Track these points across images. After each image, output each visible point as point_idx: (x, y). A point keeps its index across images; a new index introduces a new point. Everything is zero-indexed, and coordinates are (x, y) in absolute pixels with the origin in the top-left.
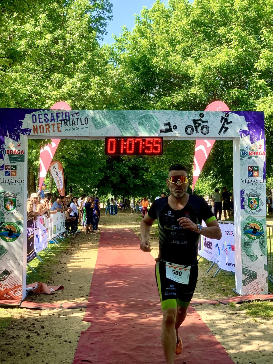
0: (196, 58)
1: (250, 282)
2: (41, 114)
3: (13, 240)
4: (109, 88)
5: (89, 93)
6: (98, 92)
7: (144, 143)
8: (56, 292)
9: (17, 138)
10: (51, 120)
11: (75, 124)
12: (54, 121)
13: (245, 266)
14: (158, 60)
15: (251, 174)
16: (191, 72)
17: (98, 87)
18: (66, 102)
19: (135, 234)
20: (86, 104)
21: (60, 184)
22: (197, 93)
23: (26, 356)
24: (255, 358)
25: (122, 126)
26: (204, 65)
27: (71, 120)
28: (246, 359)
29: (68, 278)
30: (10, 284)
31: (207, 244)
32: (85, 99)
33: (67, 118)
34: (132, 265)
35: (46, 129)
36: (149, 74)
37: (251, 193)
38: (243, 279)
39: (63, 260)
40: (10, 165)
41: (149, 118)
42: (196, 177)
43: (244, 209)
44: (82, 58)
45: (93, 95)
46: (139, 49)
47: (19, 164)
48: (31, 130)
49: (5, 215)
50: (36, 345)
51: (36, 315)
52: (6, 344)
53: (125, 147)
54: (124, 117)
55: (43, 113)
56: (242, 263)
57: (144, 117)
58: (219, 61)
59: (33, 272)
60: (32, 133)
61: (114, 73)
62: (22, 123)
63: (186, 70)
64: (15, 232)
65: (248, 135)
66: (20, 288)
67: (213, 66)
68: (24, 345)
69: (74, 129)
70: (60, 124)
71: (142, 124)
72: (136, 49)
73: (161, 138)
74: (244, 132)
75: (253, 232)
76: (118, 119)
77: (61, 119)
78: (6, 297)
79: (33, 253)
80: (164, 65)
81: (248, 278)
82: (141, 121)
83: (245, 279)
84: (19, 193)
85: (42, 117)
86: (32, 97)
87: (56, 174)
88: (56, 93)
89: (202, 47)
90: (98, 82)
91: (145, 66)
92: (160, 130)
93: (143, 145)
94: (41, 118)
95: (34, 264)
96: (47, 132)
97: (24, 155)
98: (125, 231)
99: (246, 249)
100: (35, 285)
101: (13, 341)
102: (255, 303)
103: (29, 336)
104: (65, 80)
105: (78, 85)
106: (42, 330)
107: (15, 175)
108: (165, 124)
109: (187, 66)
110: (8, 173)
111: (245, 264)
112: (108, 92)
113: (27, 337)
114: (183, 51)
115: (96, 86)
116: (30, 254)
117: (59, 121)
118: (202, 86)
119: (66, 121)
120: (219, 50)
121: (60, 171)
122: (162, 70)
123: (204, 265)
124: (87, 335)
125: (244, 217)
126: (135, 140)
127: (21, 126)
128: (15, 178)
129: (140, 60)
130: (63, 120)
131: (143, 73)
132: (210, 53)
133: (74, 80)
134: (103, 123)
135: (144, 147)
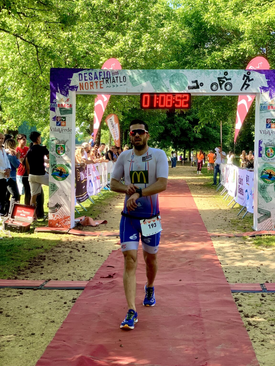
0: (248, 13)
1: (264, 220)
2: (87, 73)
3: (63, 180)
4: (159, 45)
5: (140, 50)
6: (149, 49)
7: (174, 99)
8: (101, 225)
9: (66, 94)
10: (95, 78)
11: (114, 82)
12: (97, 79)
13: (261, 207)
14: (209, 16)
15: (269, 126)
16: (241, 28)
17: (148, 44)
18: (118, 59)
19: (187, 184)
20: (137, 61)
21: (116, 135)
22: (246, 48)
23: (66, 263)
24: (241, 270)
25: (155, 84)
26: (253, 21)
27: (112, 78)
28: (234, 270)
29: (112, 216)
30: (61, 215)
31: (240, 191)
32: (137, 55)
33: (108, 77)
34: (172, 209)
35: (91, 86)
36: (202, 29)
37: (269, 143)
38: (258, 218)
39: (113, 203)
40: (60, 117)
41: (179, 77)
42: (238, 129)
43: (261, 157)
44: (135, 17)
45: (143, 52)
46: (194, 5)
47: (67, 116)
48: (77, 87)
49: (56, 158)
50: (75, 257)
51: (80, 239)
52: (53, 256)
53: (157, 102)
54: (157, 76)
55: (88, 72)
56: (258, 204)
57: (174, 75)
58: (268, 17)
59: (84, 211)
60: (79, 89)
61: (164, 31)
62: (70, 81)
63: (237, 26)
64: (65, 173)
65: (268, 91)
66: (68, 219)
67: (262, 22)
68: (67, 257)
69: (114, 86)
70: (102, 81)
71: (172, 82)
72: (190, 5)
73: (189, 94)
74: (264, 88)
75: (268, 177)
76: (152, 78)
77: (103, 77)
78: (58, 226)
79: (86, 195)
80: (215, 21)
81: (262, 216)
82: (171, 79)
83: (260, 218)
84: (68, 140)
85: (87, 75)
86: (89, 54)
87: (113, 126)
88: (109, 51)
89: (253, 2)
90: (148, 40)
91: (197, 22)
92: (189, 87)
93: (173, 100)
94: (86, 77)
95: (86, 204)
96: (91, 89)
97: (72, 108)
98: (178, 181)
99: (262, 191)
100: (83, 218)
101: (59, 254)
102: (266, 237)
103: (72, 252)
104: (118, 38)
105: (130, 43)
106: (82, 249)
107: (65, 125)
108: (193, 82)
109: (238, 22)
110: (59, 124)
111: (261, 204)
112: (158, 48)
113: (70, 252)
114: (236, 6)
115: (146, 43)
116: (83, 196)
117: (101, 79)
118: (252, 41)
119: (107, 79)
120: (270, 6)
121: (116, 124)
122: (213, 26)
123: (238, 209)
124: (116, 253)
125: (261, 164)
126: (166, 95)
127: (70, 83)
128: (65, 128)
129: (193, 17)
130: (104, 78)
131: (195, 29)
132: (261, 9)
133: (127, 37)
134: (139, 80)
135: (174, 102)
